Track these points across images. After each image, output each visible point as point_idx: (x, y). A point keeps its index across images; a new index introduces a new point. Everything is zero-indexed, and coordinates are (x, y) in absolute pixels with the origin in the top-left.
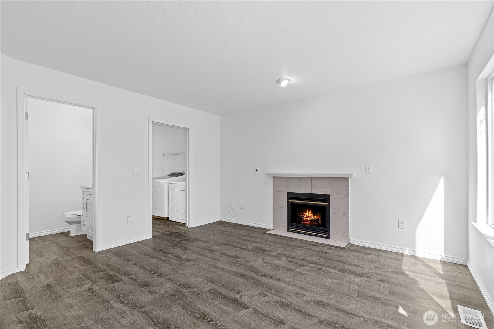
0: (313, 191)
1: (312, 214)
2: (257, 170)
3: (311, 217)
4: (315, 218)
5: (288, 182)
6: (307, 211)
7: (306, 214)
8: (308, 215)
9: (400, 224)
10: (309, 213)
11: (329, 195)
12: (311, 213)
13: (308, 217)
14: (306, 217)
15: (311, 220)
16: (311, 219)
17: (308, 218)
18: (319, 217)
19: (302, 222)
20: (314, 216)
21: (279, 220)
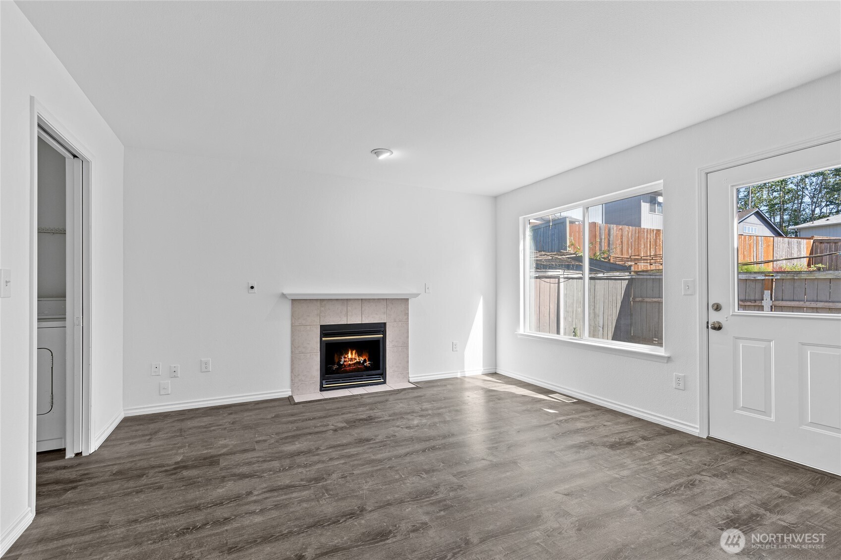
0: (363, 319)
1: (357, 355)
2: (252, 287)
3: (355, 359)
4: (361, 358)
5: (323, 309)
6: (350, 352)
7: (348, 356)
8: (352, 357)
9: (454, 346)
10: (352, 354)
11: (385, 324)
12: (355, 353)
13: (351, 359)
14: (348, 360)
15: (354, 364)
16: (356, 361)
17: (351, 361)
18: (366, 356)
19: (343, 368)
20: (359, 357)
21: (304, 376)
